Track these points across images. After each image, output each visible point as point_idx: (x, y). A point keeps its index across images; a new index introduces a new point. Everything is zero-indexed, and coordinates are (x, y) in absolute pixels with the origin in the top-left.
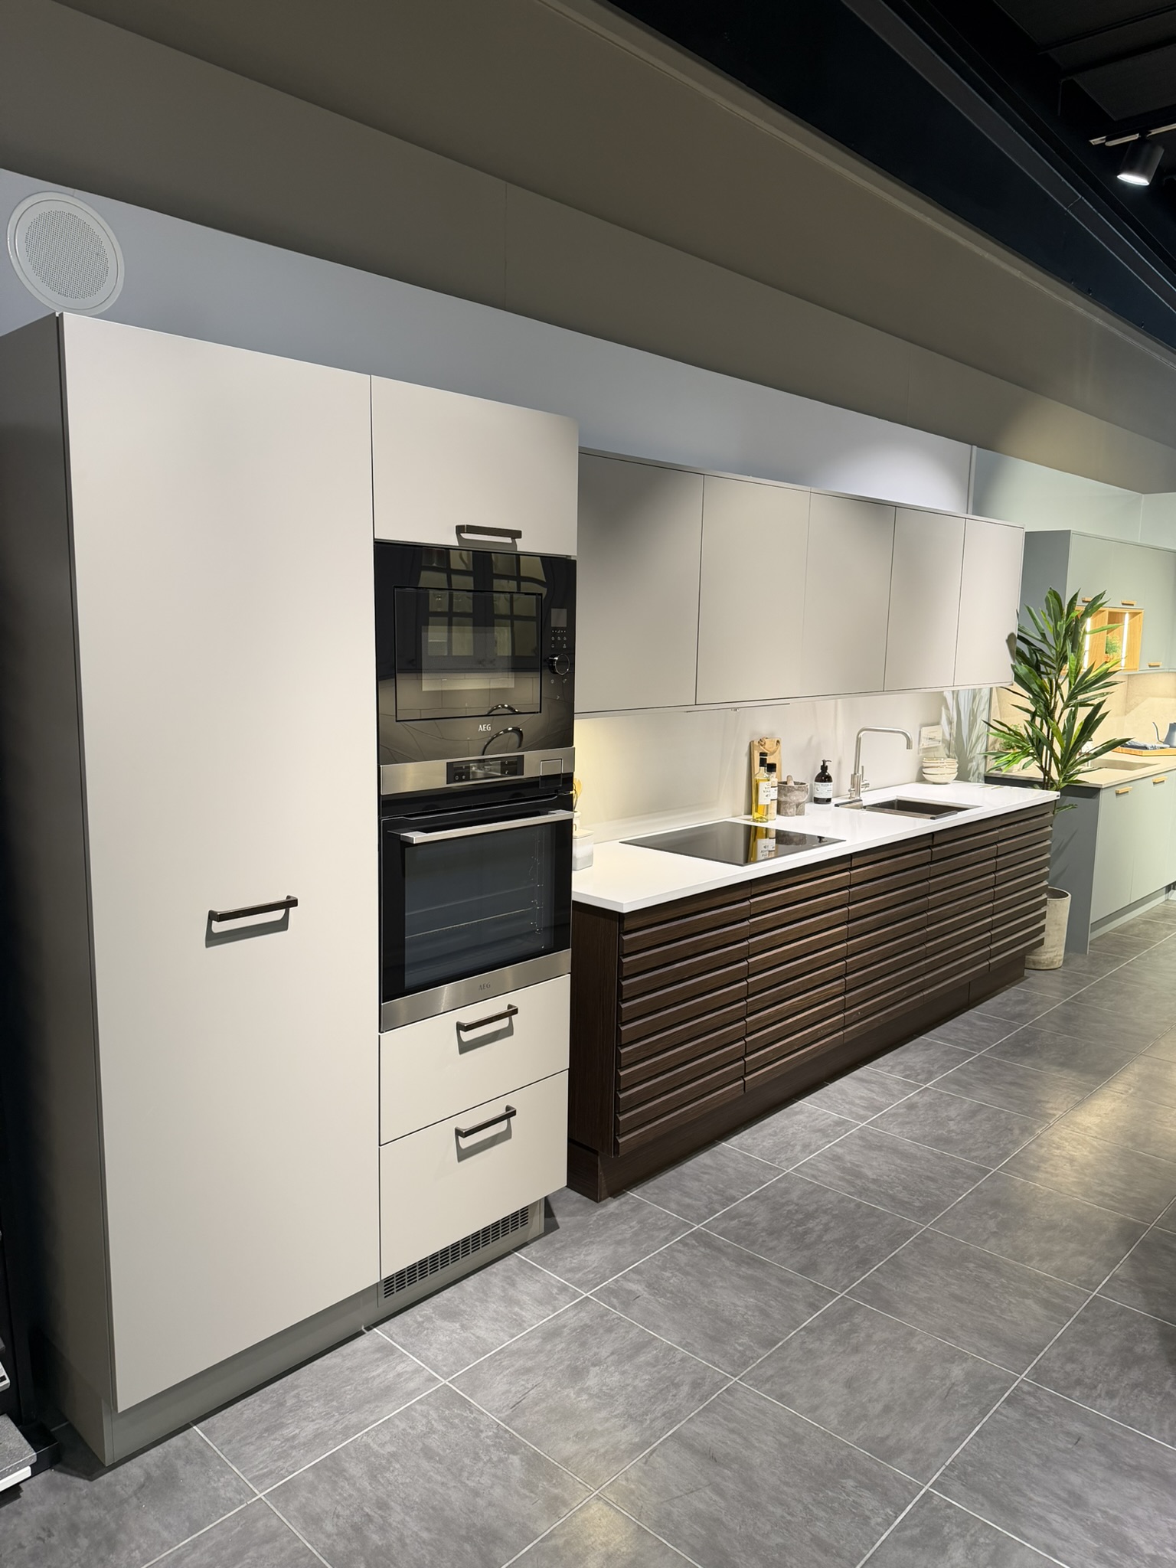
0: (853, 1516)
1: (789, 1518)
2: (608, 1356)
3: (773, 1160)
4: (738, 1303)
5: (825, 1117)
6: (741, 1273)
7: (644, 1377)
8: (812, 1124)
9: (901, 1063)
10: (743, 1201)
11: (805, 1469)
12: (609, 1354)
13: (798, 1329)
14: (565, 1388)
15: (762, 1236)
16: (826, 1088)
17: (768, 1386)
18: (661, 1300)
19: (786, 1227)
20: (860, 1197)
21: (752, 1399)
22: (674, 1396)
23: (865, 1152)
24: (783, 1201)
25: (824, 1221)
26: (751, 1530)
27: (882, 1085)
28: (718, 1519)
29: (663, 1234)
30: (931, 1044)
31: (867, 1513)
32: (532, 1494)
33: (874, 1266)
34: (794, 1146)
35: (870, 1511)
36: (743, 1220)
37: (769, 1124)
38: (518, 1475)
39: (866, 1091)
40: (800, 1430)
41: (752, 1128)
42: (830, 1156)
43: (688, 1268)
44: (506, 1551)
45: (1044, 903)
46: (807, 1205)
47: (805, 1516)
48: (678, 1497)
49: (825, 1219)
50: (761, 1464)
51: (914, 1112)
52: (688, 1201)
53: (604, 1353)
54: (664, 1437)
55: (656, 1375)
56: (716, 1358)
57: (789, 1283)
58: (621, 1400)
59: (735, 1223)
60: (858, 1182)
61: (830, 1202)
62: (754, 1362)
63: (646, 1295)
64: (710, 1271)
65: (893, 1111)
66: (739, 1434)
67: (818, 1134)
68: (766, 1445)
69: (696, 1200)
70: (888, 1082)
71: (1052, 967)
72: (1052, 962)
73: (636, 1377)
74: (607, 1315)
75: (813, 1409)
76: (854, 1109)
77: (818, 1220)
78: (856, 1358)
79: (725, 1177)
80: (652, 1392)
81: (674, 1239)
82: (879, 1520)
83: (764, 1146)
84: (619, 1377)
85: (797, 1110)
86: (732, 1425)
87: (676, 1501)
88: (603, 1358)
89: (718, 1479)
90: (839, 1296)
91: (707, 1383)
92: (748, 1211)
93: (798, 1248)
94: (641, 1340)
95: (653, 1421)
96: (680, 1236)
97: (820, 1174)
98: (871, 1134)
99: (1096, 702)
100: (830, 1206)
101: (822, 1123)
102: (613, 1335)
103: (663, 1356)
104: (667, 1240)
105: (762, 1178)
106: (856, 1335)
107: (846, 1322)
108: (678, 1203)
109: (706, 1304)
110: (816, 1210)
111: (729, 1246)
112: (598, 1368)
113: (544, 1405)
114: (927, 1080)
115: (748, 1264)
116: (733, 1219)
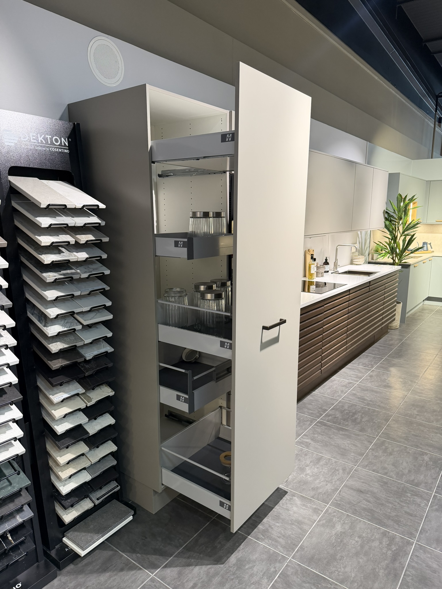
0: (415, 504)
1: (395, 507)
2: (310, 463)
3: (333, 396)
4: (345, 443)
5: (343, 382)
6: (341, 433)
7: (325, 469)
8: (341, 384)
9: (361, 362)
10: (330, 410)
11: (392, 492)
12: (310, 462)
13: (369, 449)
14: (300, 474)
15: (342, 421)
16: (339, 372)
17: (368, 468)
18: (318, 444)
19: (348, 418)
20: (368, 406)
21: (365, 472)
22: (338, 473)
23: (363, 392)
24: (343, 409)
25: (360, 415)
26: (384, 512)
27: (358, 370)
28: (372, 510)
29: (308, 423)
30: (367, 355)
31: (419, 503)
32: (307, 508)
33: (384, 428)
34: (338, 391)
35: (419, 502)
36: (333, 416)
37: (326, 385)
38: (299, 503)
39: (353, 372)
40: (385, 480)
41: (321, 386)
42: (352, 394)
43: (322, 433)
44: (308, 526)
45: (395, 305)
46: (352, 410)
47: (399, 506)
48: (356, 504)
49: (360, 414)
50: (378, 492)
51: (373, 378)
52: (311, 411)
53: (308, 462)
54: (342, 486)
55: (329, 468)
56: (346, 461)
57: (358, 435)
58: (321, 476)
59: (330, 417)
60: (365, 401)
61: (359, 409)
62: (360, 461)
63: (312, 443)
64: (330, 433)
65: (366, 378)
66: (366, 483)
67: (344, 387)
68: (376, 486)
69: (314, 411)
70: (359, 369)
71: (396, 328)
72: (396, 326)
73: (322, 469)
74: (303, 450)
75: (386, 474)
76: (352, 378)
77: (358, 415)
78: (392, 457)
79: (320, 403)
80: (330, 473)
81: (312, 424)
82: (424, 505)
83: (328, 392)
84: (317, 469)
85: (333, 380)
86: (362, 481)
87: (356, 505)
88: (308, 464)
89: (366, 498)
90: (377, 438)
91: (347, 469)
92: (333, 414)
93: (356, 424)
94: (318, 457)
95: (335, 482)
96: (314, 423)
97: (351, 400)
98: (362, 386)
99: (412, 234)
100: (360, 410)
101: (344, 383)
102: (308, 456)
103: (328, 461)
104: (310, 425)
105: (332, 402)
106: (388, 449)
107: (383, 446)
108: (308, 412)
109: (334, 444)
110: (356, 411)
111: (332, 425)
112: (308, 467)
113: (296, 480)
114: (372, 367)
115: (341, 430)
116: (329, 416)
